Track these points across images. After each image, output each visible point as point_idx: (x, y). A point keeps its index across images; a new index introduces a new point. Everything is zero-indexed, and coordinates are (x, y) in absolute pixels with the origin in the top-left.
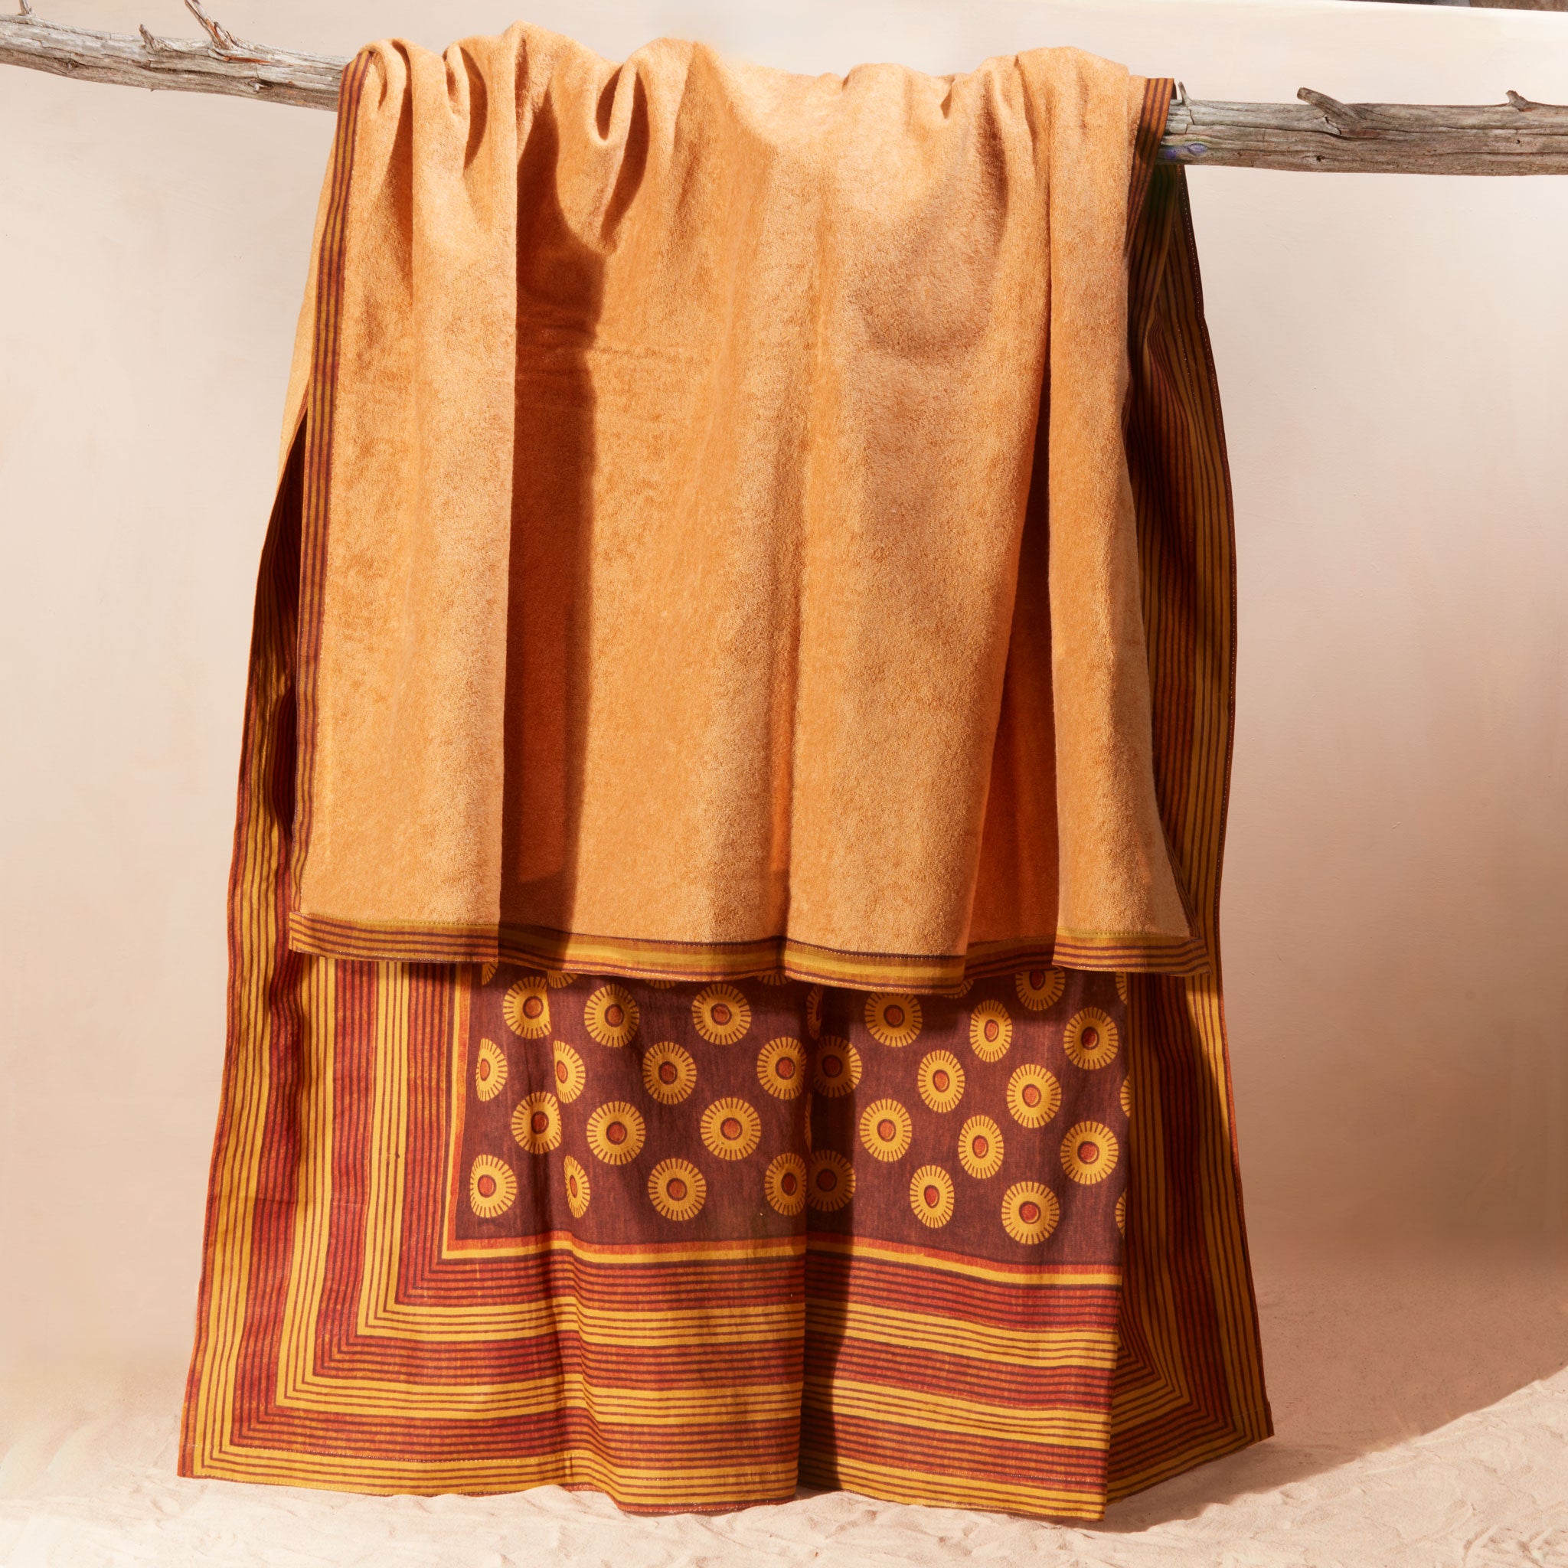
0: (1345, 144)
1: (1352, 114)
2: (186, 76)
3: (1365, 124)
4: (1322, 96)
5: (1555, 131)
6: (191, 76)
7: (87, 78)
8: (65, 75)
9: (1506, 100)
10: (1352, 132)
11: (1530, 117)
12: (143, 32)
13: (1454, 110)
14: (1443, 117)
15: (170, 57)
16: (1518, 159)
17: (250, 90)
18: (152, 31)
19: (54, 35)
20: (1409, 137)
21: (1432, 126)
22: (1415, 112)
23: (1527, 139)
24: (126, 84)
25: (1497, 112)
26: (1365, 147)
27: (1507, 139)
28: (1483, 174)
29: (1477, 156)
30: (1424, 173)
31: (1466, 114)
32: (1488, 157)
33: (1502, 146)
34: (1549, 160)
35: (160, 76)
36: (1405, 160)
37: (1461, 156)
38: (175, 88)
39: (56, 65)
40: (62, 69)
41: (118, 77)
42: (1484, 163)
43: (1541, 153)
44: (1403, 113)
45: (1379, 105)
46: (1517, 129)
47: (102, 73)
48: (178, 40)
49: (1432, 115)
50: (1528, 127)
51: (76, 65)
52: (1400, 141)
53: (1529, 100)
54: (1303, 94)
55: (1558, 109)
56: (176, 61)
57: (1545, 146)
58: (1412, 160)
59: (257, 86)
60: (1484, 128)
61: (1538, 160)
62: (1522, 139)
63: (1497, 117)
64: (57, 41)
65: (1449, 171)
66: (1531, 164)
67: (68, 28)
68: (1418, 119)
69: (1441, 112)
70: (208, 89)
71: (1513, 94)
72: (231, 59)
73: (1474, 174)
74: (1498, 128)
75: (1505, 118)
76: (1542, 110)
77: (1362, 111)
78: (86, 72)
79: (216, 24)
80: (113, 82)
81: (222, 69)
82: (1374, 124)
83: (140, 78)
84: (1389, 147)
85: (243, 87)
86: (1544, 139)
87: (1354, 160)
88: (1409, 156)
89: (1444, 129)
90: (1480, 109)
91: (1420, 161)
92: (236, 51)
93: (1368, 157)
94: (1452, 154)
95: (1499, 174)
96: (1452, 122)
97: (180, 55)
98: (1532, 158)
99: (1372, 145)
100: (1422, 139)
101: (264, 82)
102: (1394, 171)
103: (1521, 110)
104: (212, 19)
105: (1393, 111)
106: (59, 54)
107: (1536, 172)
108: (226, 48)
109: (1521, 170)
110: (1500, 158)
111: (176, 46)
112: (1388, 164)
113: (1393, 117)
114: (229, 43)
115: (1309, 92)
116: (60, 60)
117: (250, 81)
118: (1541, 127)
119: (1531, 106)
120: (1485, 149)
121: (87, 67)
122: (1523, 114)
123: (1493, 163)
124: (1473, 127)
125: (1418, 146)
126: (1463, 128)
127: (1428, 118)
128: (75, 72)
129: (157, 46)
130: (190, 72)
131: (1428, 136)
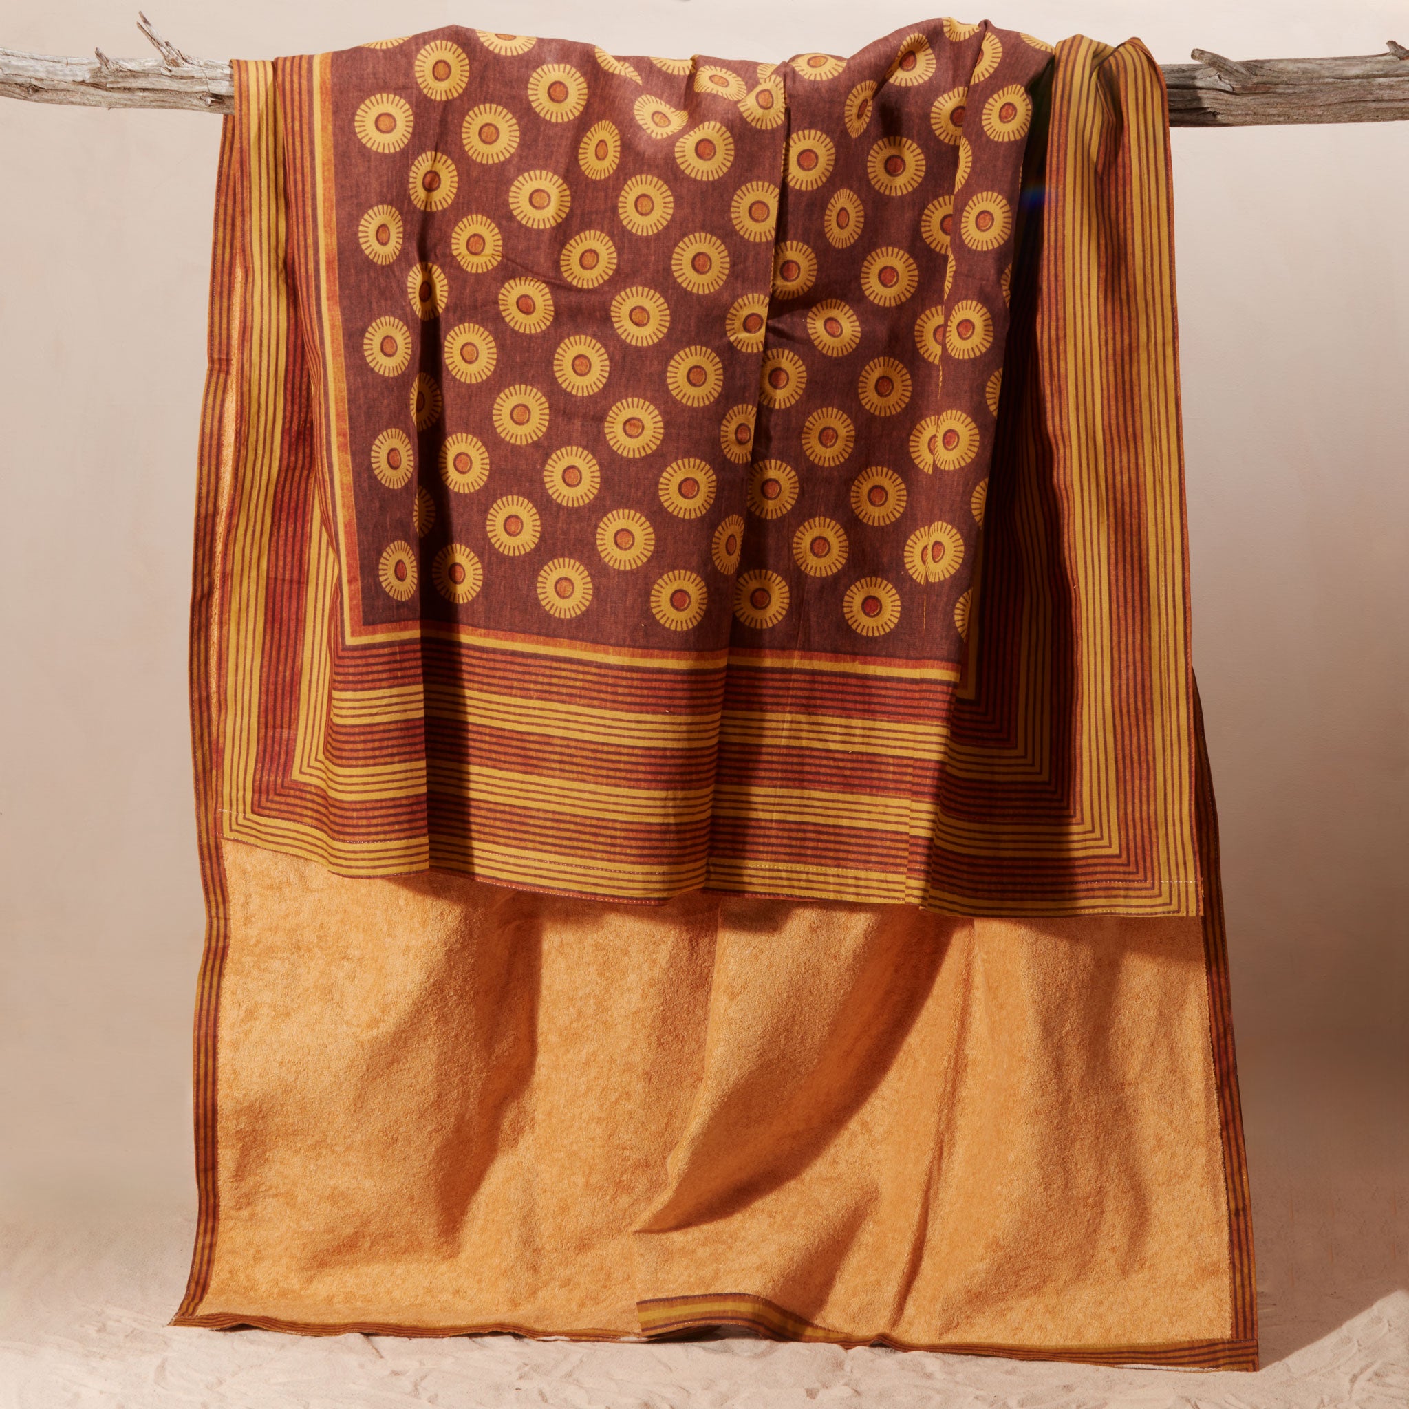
0: (1238, 100)
1: (1243, 70)
2: (141, 94)
3: (1255, 80)
4: (1215, 56)
6: (146, 94)
7: (47, 101)
8: (26, 99)
9: (1387, 49)
10: (1244, 88)
12: (99, 55)
13: (1339, 62)
14: (1328, 69)
15: (126, 77)
16: (1402, 105)
17: (202, 104)
18: (107, 54)
19: (14, 62)
20: (1297, 90)
21: (1319, 78)
22: (1301, 65)
24: (84, 104)
25: (1379, 62)
26: (1258, 102)
27: (1391, 87)
28: (1369, 120)
29: (1362, 104)
30: (1314, 122)
31: (1350, 65)
32: (1373, 105)
33: (1386, 94)
35: (116, 95)
36: (1295, 111)
37: (1348, 105)
38: (130, 106)
39: (17, 90)
40: (23, 94)
41: (77, 99)
42: (1369, 110)
44: (1291, 67)
45: (1269, 61)
46: (1399, 76)
47: (61, 96)
48: (131, 60)
49: (1318, 68)
51: (36, 90)
52: (1289, 94)
54: (1197, 54)
56: (132, 80)
58: (1302, 111)
59: (209, 100)
60: (1368, 77)
62: (1404, 86)
63: (1380, 66)
64: (18, 67)
65: (1337, 120)
67: (27, 55)
68: (1305, 72)
69: (1326, 64)
70: (162, 105)
71: (1392, 43)
72: (182, 76)
73: (1360, 121)
74: (1380, 76)
75: (1387, 67)
77: (1253, 67)
78: (46, 96)
79: (168, 44)
80: (72, 103)
81: (174, 85)
82: (1264, 79)
83: (98, 98)
84: (1279, 100)
85: (195, 102)
87: (1247, 114)
88: (1299, 108)
89: (1330, 80)
90: (1363, 60)
91: (1309, 111)
92: (187, 69)
93: (1260, 110)
94: (1339, 103)
95: (1384, 120)
96: (1338, 73)
97: (134, 74)
99: (1263, 99)
100: (1309, 91)
101: (215, 96)
102: (1286, 123)
103: (1402, 59)
104: (164, 39)
105: (1281, 66)
106: (19, 80)
108: (177, 65)
109: (1404, 115)
110: (1384, 105)
111: (130, 66)
112: (1279, 116)
113: (1282, 72)
114: (180, 61)
115: (1202, 52)
116: (20, 85)
117: (201, 95)
120: (1370, 97)
121: (47, 91)
122: (1403, 62)
123: (1378, 109)
124: (1357, 77)
125: (1306, 97)
126: (1348, 78)
127: (1314, 71)
128: (36, 96)
129: (112, 67)
130: (145, 90)
131: (1315, 88)
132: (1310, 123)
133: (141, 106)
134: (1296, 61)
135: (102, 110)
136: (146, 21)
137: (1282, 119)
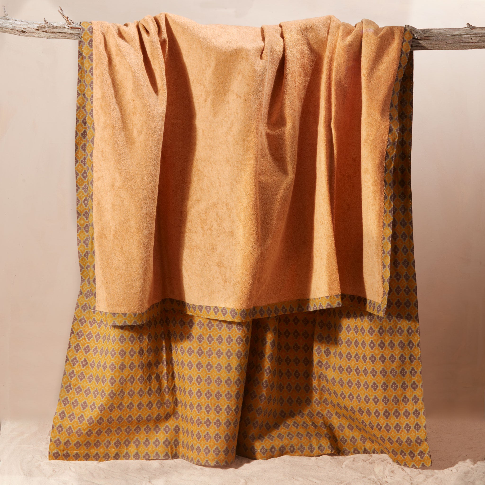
0: (419, 42)
1: (421, 32)
2: (58, 34)
3: (425, 35)
4: (412, 27)
5: (482, 35)
6: (60, 34)
7: (26, 36)
8: (19, 35)
9: (466, 26)
10: (421, 38)
11: (474, 31)
12: (45, 21)
13: (451, 30)
14: (448, 32)
15: (53, 28)
16: (472, 44)
18: (47, 20)
19: (16, 22)
20: (438, 39)
21: (445, 35)
22: (439, 31)
23: (474, 38)
24: (39, 37)
26: (425, 42)
27: (468, 38)
28: (461, 49)
29: (459, 44)
30: (443, 49)
31: (455, 31)
32: (462, 44)
33: (467, 41)
34: (481, 44)
35: (50, 34)
36: (438, 46)
37: (454, 44)
38: (54, 38)
39: (17, 32)
40: (19, 33)
41: (36, 35)
42: (461, 46)
43: (479, 42)
44: (436, 31)
45: (429, 29)
46: (471, 35)
47: (31, 34)
48: (55, 23)
49: (444, 32)
50: (474, 34)
51: (23, 32)
52: (435, 40)
53: (473, 25)
55: (483, 28)
56: (55, 29)
57: (480, 40)
58: (439, 46)
60: (461, 35)
61: (478, 44)
62: (473, 38)
63: (464, 31)
64: (17, 24)
65: (450, 49)
66: (475, 46)
67: (20, 20)
68: (440, 33)
69: (447, 30)
70: (65, 38)
71: (468, 24)
72: (72, 28)
73: (458, 49)
74: (465, 35)
75: (467, 32)
76: (478, 29)
77: (424, 31)
78: (26, 34)
79: (68, 18)
80: (35, 37)
81: (70, 31)
82: (428, 35)
83: (43, 35)
84: (432, 42)
85: (76, 37)
86: (479, 38)
87: (422, 47)
88: (439, 45)
89: (449, 36)
90: (459, 29)
91: (442, 46)
92: (74, 26)
93: (426, 45)
94: (451, 43)
95: (465, 49)
96: (451, 33)
97: (56, 28)
98: (476, 44)
99: (427, 42)
100: (442, 39)
103: (472, 29)
104: (67, 16)
105: (432, 31)
106: (17, 29)
107: (477, 48)
108: (71, 25)
109: (472, 48)
110: (466, 44)
111: (55, 25)
113: (433, 33)
114: (72, 23)
115: (408, 26)
116: (18, 30)
118: (478, 34)
119: (474, 28)
120: (462, 41)
121: (27, 32)
122: (472, 30)
123: (464, 46)
124: (457, 35)
125: (441, 41)
126: (454, 35)
127: (443, 33)
128: (23, 34)
129: (49, 25)
130: (59, 33)
131: (444, 38)
132: (441, 49)
133: (58, 38)
134: (437, 29)
135: (45, 39)
136: (61, 10)
137: (433, 48)
